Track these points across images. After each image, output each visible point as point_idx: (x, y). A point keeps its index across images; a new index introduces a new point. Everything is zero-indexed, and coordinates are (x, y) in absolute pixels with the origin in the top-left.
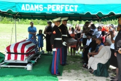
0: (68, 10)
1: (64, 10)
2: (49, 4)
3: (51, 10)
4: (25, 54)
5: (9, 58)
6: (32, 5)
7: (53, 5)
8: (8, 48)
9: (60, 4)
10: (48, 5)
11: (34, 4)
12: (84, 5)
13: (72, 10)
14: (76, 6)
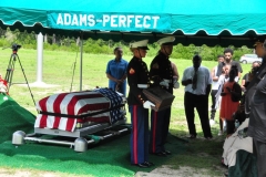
0: (140, 26)
1: (133, 25)
2: (106, 13)
3: (108, 24)
4: (77, 117)
5: (43, 124)
6: (75, 16)
7: (113, 17)
8: (43, 103)
9: (126, 14)
10: (104, 16)
11: (78, 13)
12: (171, 15)
13: (147, 26)
14: (156, 18)
